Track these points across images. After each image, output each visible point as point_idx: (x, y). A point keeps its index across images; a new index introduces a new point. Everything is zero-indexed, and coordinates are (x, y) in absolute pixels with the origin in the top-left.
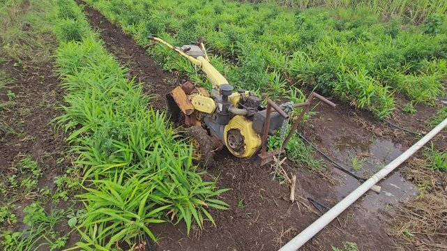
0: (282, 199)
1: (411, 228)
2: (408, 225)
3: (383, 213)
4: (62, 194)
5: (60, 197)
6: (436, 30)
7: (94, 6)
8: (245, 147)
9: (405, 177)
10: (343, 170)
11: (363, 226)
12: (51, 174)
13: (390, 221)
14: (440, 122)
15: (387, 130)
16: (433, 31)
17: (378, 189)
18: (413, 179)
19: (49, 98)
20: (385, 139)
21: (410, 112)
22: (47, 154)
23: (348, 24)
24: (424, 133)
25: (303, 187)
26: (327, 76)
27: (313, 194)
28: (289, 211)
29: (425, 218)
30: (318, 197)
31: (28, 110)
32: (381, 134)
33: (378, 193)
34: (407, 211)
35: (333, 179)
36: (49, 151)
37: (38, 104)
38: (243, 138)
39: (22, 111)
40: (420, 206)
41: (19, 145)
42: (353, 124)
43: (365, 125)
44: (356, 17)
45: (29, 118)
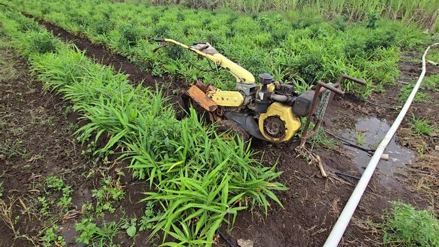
0: (316, 177)
1: (425, 183)
2: (422, 181)
3: (399, 175)
4: (107, 206)
5: (103, 211)
6: (376, 24)
7: (45, 19)
8: (286, 131)
9: (401, 144)
10: (351, 146)
11: (389, 188)
12: (81, 189)
13: (406, 180)
14: (408, 97)
15: (370, 109)
16: (373, 25)
17: (386, 156)
18: (407, 145)
19: (39, 114)
20: (371, 116)
21: (380, 92)
22: (67, 171)
23: (302, 24)
24: (400, 107)
25: (327, 164)
26: (313, 67)
27: (337, 169)
28: (326, 186)
29: (432, 173)
30: (343, 170)
31: (19, 128)
32: (367, 112)
33: (387, 160)
34: (415, 170)
35: (348, 154)
36: (66, 168)
37: (28, 122)
38: (284, 123)
39: (15, 131)
40: (424, 165)
41: (28, 166)
42: (342, 107)
43: (352, 106)
44: (304, 17)
45: (26, 137)
